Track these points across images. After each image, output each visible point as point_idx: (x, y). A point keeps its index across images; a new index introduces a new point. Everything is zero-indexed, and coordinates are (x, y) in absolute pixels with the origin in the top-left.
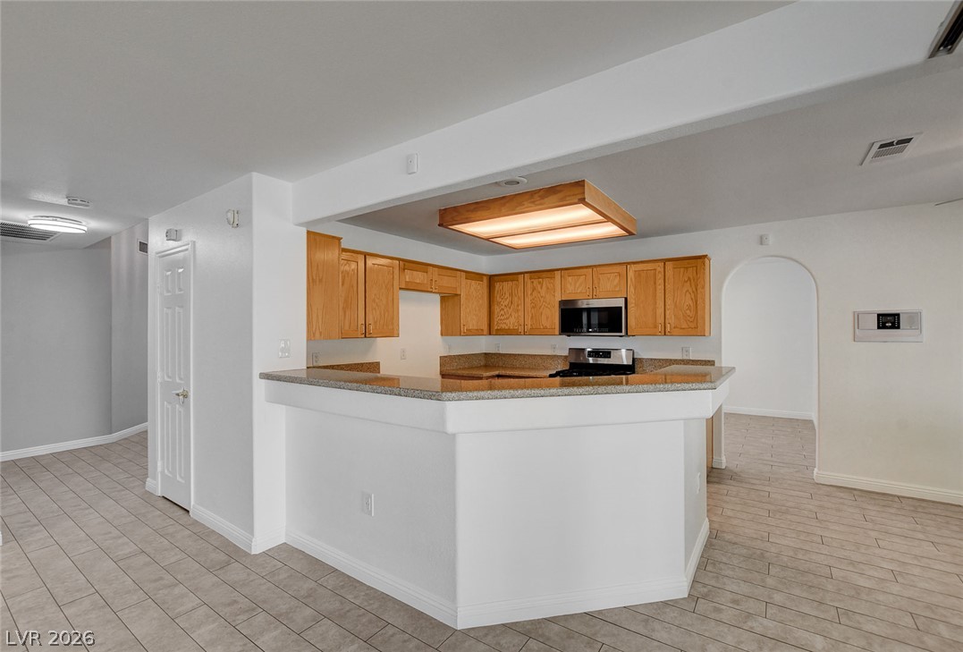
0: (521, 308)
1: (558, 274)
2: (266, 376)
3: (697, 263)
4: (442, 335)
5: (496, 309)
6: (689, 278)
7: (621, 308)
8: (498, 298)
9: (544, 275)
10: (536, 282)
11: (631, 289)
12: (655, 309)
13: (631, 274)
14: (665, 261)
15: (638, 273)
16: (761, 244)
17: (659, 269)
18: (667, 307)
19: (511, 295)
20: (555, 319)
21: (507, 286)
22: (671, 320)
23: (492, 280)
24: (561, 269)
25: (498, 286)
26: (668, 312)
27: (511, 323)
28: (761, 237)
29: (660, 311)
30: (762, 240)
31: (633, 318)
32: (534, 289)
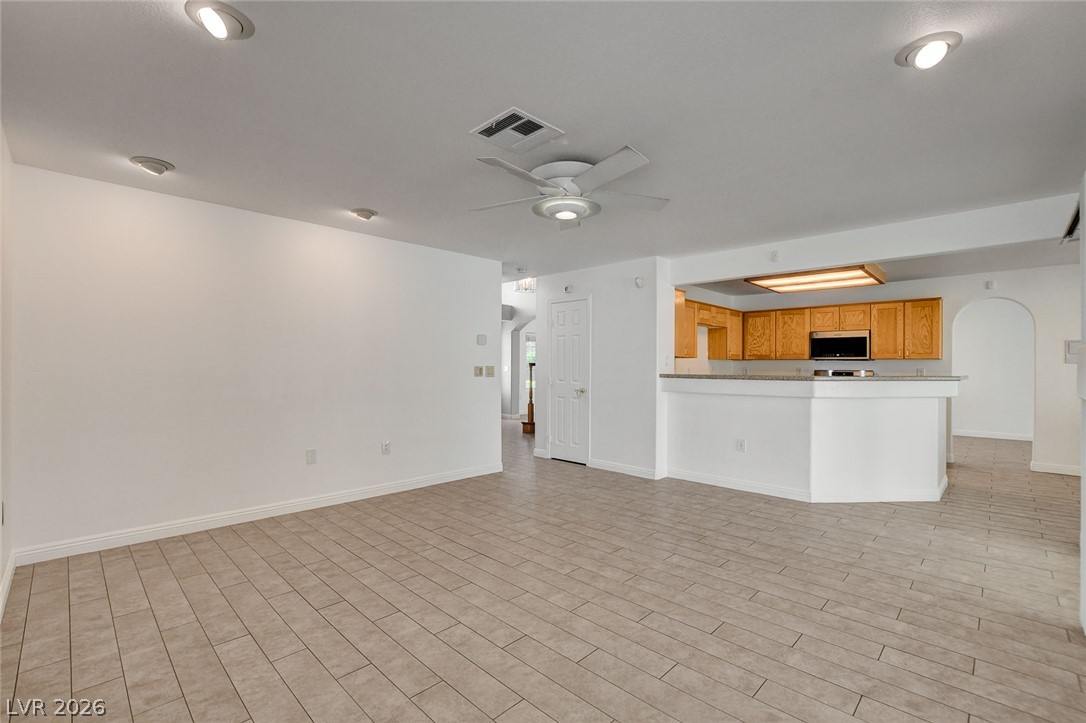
0: (773, 338)
1: (807, 311)
2: (661, 376)
3: (933, 303)
4: (709, 358)
5: (749, 339)
6: (926, 316)
7: (865, 338)
8: (750, 329)
9: (795, 312)
10: (786, 317)
11: (875, 324)
12: (895, 339)
13: (874, 312)
14: (905, 302)
15: (880, 311)
16: (988, 288)
17: (899, 308)
18: (906, 337)
19: (763, 327)
20: (806, 348)
21: (759, 321)
22: (909, 347)
23: (745, 316)
24: (811, 308)
25: (750, 320)
26: (906, 341)
27: (764, 350)
28: (987, 283)
29: (900, 340)
30: (987, 286)
31: (875, 346)
32: (785, 323)
